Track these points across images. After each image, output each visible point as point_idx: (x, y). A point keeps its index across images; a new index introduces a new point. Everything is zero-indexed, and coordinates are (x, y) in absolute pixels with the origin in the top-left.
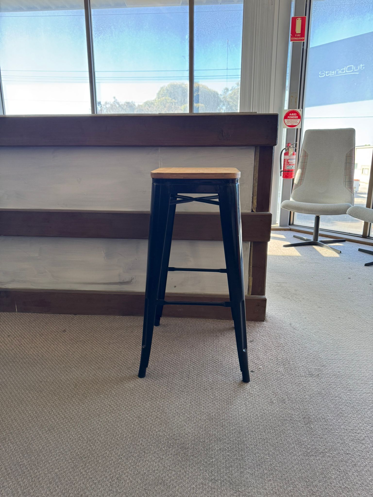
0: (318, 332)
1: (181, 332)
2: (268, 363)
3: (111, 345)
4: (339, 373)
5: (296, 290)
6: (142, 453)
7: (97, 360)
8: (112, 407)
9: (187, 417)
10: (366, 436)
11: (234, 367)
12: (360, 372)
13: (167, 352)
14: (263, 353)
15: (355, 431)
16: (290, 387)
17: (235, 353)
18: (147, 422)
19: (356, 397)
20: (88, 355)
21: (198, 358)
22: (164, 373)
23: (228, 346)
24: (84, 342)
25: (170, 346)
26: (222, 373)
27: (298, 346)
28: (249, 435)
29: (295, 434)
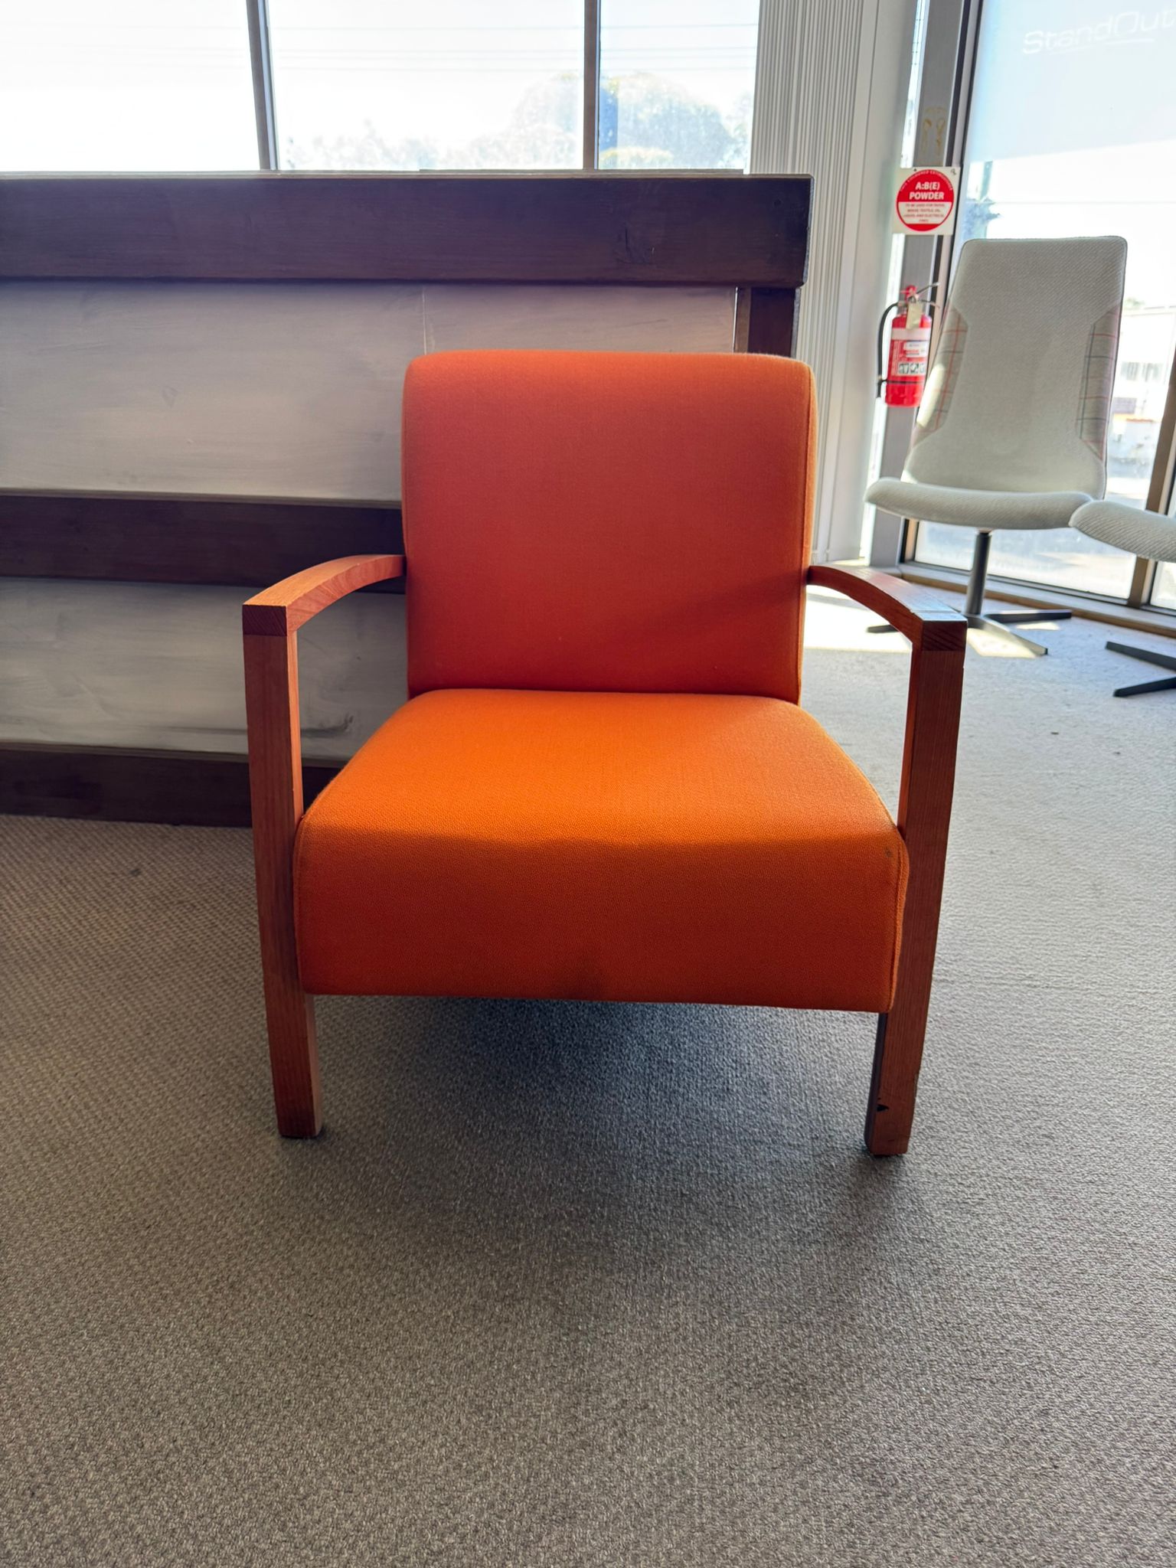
4: (950, 1015)
6: (314, 1219)
7: (224, 959)
10: (987, 1195)
12: (1018, 1014)
15: (959, 1180)
16: (791, 1049)
24: (192, 905)
28: (640, 1181)
29: (777, 1182)
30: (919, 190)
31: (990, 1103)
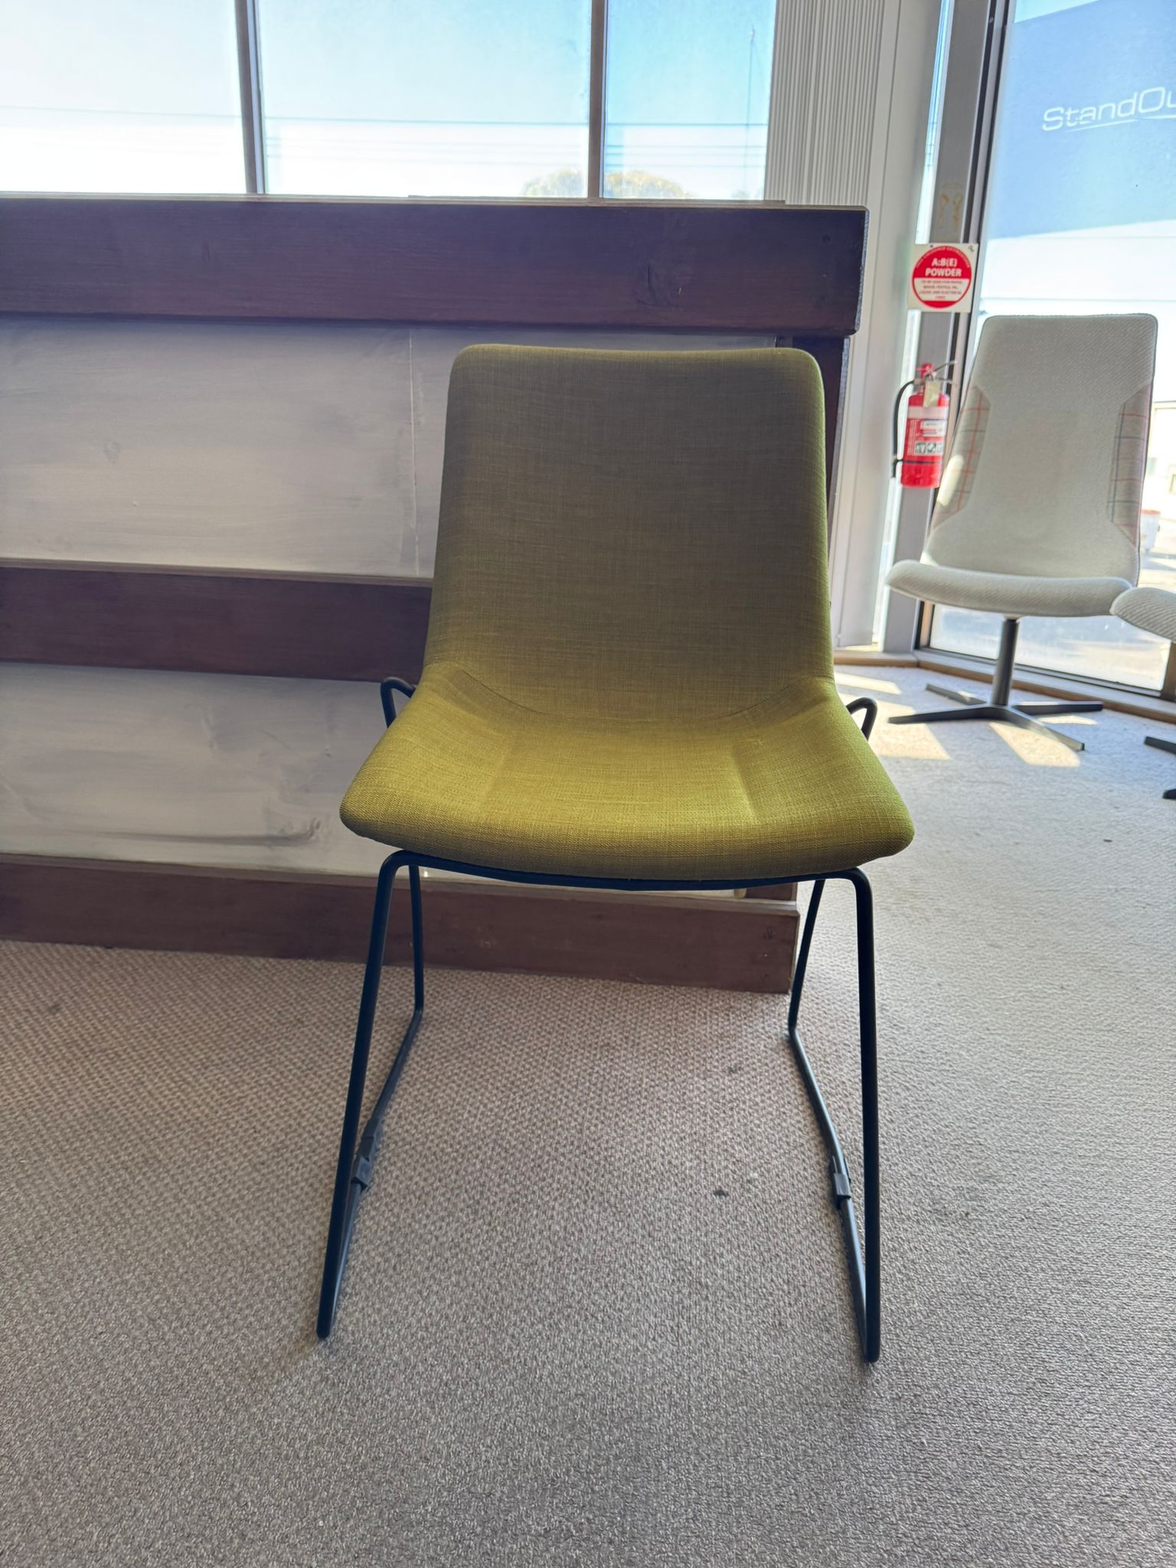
0: (981, 1041)
1: (480, 1029)
2: (784, 1159)
3: (211, 1071)
4: (1044, 1210)
5: (915, 880)
6: (232, 1538)
7: (147, 1130)
8: (158, 1328)
9: (442, 1380)
10: (1131, 1490)
11: (653, 1173)
12: (1126, 1208)
13: (412, 1104)
14: (770, 1117)
15: (1091, 1465)
17: (665, 1117)
18: (278, 1399)
19: (1104, 1311)
20: (116, 1107)
21: (524, 1131)
22: (385, 1189)
23: (644, 1086)
24: (116, 1053)
25: (429, 1080)
26: (606, 1196)
27: (903, 1094)
28: (672, 1472)
29: (853, 1470)
30: (935, 267)
31: (1112, 1342)
